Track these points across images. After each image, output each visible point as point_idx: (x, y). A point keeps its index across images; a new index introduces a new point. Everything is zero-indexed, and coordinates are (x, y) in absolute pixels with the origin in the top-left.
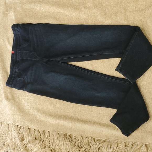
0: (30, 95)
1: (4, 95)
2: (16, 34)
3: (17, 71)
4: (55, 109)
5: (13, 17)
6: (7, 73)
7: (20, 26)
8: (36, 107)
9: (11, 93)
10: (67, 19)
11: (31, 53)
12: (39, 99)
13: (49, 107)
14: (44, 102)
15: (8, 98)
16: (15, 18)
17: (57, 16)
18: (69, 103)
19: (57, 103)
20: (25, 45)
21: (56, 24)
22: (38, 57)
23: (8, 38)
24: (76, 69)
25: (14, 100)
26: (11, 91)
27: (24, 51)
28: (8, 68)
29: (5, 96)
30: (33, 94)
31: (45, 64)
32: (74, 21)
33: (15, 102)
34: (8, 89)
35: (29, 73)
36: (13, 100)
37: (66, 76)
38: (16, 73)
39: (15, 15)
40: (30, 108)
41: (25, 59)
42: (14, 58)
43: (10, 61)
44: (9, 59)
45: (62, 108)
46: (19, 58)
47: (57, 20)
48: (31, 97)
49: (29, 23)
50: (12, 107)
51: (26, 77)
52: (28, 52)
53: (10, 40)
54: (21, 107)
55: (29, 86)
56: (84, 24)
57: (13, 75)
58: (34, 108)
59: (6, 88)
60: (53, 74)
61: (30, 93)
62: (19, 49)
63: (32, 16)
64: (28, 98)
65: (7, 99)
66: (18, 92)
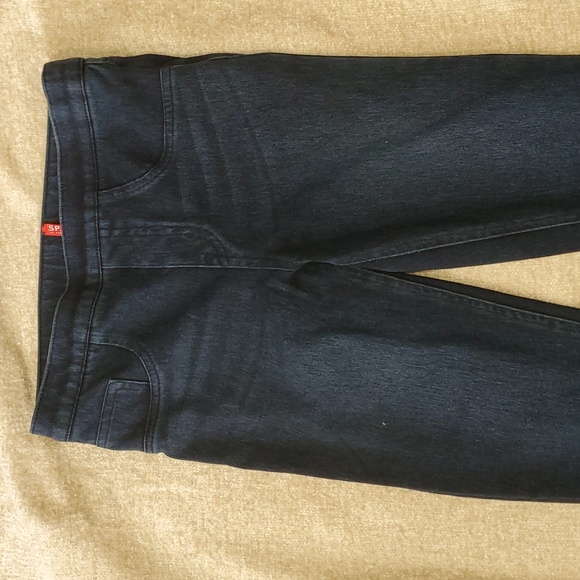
0: (189, 473)
1: (19, 487)
2: (72, 120)
3: (97, 339)
4: (357, 540)
5: (34, 22)
6: (19, 354)
7: (102, 70)
8: (232, 538)
9: (59, 470)
10: (392, 23)
11: (187, 227)
12: (250, 489)
13: (319, 530)
14: (284, 502)
15: (43, 507)
16: (46, 27)
17: (325, 11)
18: (445, 500)
19: (368, 507)
20: (143, 185)
21: (324, 53)
22: (234, 250)
23: (9, 149)
24: (477, 303)
25: (82, 510)
26: (59, 458)
27: (140, 223)
28: (25, 326)
29: (24, 495)
30: (206, 466)
31: (284, 288)
32: (439, 37)
33: (92, 524)
34: (41, 452)
35: (181, 350)
36: (80, 515)
37: (425, 352)
38: (92, 355)
39: (47, 6)
40: (191, 549)
41: (146, 264)
42: (60, 262)
43: (34, 283)
44: (24, 274)
45: (402, 530)
46: (100, 264)
47: (331, 33)
48: (192, 482)
49: (147, 50)
50: (80, 555)
51: (161, 375)
52: (165, 224)
53: (20, 157)
54: (132, 545)
55: (185, 423)
56: (505, 49)
57: (74, 368)
58: (219, 544)
59: (25, 446)
60: (342, 342)
61: (185, 464)
62: (97, 207)
63: (164, 14)
64: (173, 489)
65: (41, 508)
66: (104, 459)
